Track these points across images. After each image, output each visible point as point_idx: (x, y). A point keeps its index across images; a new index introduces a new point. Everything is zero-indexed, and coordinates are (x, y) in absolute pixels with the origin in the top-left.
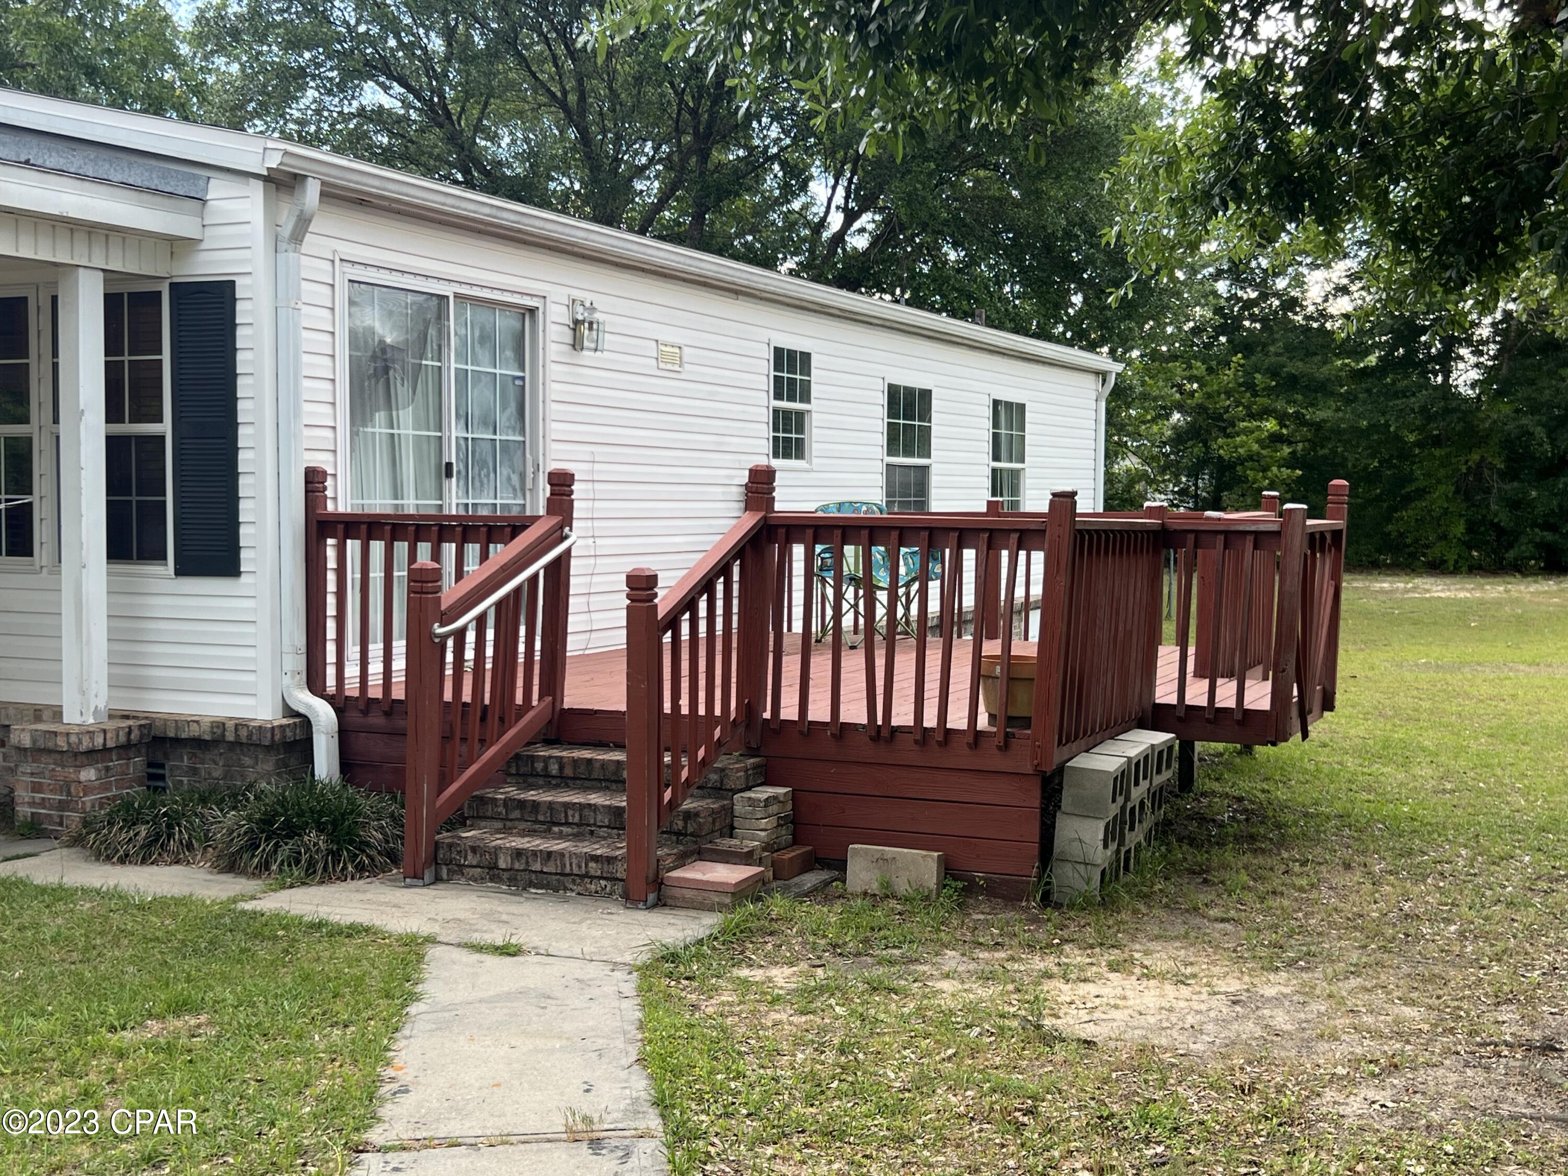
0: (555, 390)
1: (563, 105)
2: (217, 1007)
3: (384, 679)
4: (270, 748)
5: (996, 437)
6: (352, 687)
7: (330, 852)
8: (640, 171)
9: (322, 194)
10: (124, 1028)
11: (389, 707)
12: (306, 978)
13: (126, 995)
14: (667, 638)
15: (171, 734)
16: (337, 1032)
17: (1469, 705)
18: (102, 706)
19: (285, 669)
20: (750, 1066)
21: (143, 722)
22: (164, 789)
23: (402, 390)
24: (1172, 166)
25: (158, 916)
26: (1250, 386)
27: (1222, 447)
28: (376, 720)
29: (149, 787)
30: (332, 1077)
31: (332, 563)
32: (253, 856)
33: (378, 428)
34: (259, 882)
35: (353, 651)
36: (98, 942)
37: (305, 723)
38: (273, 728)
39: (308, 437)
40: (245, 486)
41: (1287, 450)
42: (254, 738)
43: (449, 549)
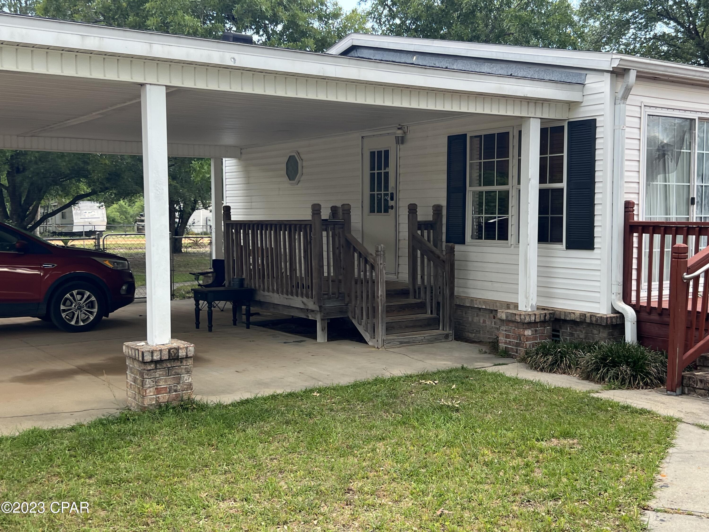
2: (582, 437)
3: (659, 299)
4: (606, 327)
6: (643, 301)
7: (632, 375)
9: (637, 77)
10: (542, 440)
11: (661, 311)
12: (621, 430)
13: (543, 427)
15: (563, 317)
16: (635, 456)
18: (534, 304)
19: (613, 291)
21: (551, 312)
22: (559, 341)
23: (671, 164)
25: (556, 395)
28: (654, 317)
29: (553, 340)
30: (633, 475)
31: (635, 245)
32: (597, 374)
33: (659, 182)
34: (600, 386)
35: (644, 285)
36: (532, 403)
37: (621, 317)
38: (607, 318)
39: (627, 187)
40: (598, 210)
42: (599, 321)
43: (692, 238)
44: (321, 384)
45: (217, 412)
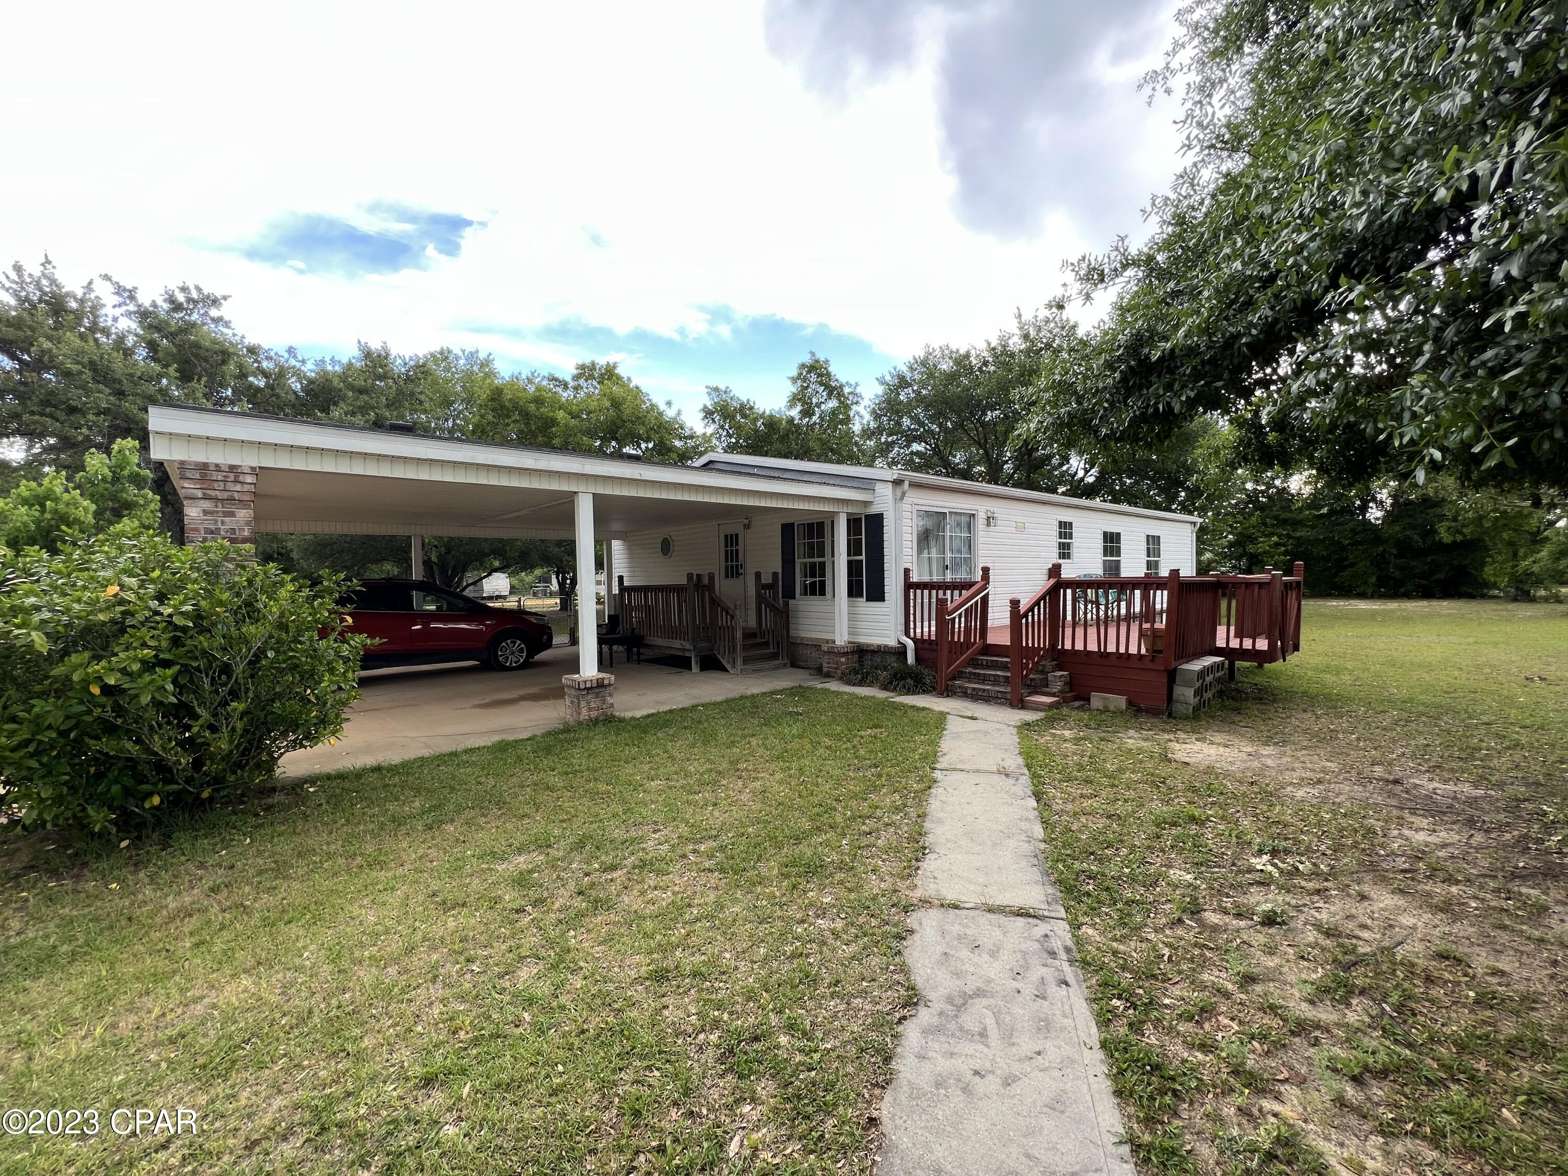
0: (981, 540)
1: (979, 444)
2: (887, 727)
3: (929, 633)
4: (894, 654)
5: (1148, 549)
6: (919, 635)
7: (915, 685)
8: (1006, 462)
9: (909, 485)
10: (861, 730)
11: (930, 641)
12: (911, 721)
13: (861, 722)
14: (1024, 621)
15: (866, 648)
16: (923, 737)
17: (1372, 652)
18: (846, 640)
19: (898, 629)
20: (1058, 759)
21: (857, 645)
22: (864, 665)
23: (932, 543)
24: (1217, 452)
25: (866, 701)
26: (1265, 524)
27: (1251, 549)
28: (926, 646)
29: (860, 664)
30: (923, 749)
31: (912, 597)
32: (891, 685)
33: (925, 555)
34: (894, 693)
35: (919, 624)
36: (851, 707)
37: (905, 646)
38: (895, 647)
39: (905, 559)
41: (1283, 549)
42: (890, 650)
43: (949, 592)
44: (703, 701)
45: (633, 723)
